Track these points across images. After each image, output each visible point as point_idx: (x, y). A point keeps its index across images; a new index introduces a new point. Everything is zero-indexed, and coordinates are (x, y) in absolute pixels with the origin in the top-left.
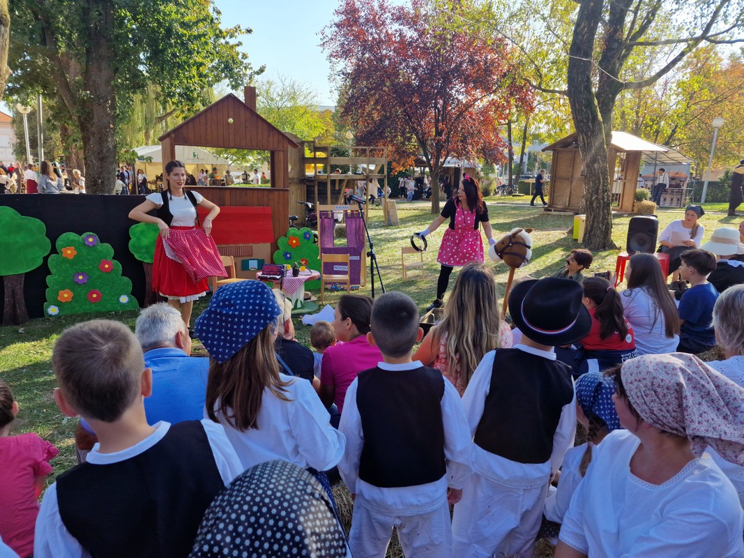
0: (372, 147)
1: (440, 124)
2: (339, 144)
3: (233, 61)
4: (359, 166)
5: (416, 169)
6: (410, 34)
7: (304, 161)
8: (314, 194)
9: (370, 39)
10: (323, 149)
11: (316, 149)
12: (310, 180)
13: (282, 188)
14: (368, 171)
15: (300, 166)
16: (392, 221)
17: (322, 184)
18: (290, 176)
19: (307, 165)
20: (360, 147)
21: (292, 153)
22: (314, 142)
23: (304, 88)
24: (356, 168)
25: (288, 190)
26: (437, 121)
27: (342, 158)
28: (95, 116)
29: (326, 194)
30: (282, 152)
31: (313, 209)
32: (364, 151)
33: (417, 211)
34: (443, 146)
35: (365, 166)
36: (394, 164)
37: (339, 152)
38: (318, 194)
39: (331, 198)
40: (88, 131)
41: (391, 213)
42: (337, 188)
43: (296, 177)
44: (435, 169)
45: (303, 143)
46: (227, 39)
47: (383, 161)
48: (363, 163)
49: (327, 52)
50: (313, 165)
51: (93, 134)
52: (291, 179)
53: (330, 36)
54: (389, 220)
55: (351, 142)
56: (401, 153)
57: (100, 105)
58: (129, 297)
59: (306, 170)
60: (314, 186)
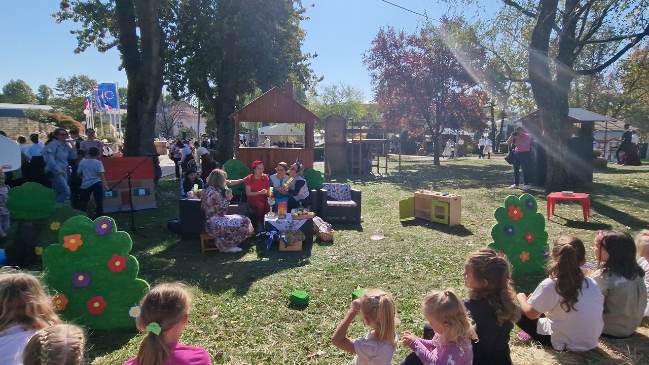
6: (418, 50)
12: (357, 143)
23: (356, 88)
44: (436, 135)
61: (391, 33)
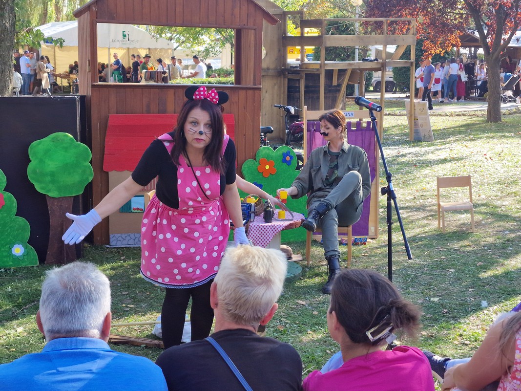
0: (391, 19)
2: (341, 14)
4: (370, 47)
5: (462, 51)
7: (285, 41)
8: (299, 92)
10: (315, 23)
11: (304, 23)
12: (293, 71)
13: (251, 86)
14: (384, 56)
15: (279, 51)
16: (422, 134)
17: (312, 77)
18: (264, 65)
19: (289, 48)
20: (373, 19)
21: (268, 30)
22: (301, 13)
24: (365, 51)
25: (259, 89)
27: (344, 36)
29: (318, 92)
30: (253, 31)
31: (297, 116)
32: (378, 26)
33: (463, 118)
34: (507, 15)
35: (380, 47)
36: (427, 43)
37: (340, 27)
38: (306, 92)
39: (326, 98)
41: (420, 122)
42: (335, 83)
43: (272, 66)
44: (495, 50)
45: (284, 15)
47: (410, 39)
48: (376, 43)
50: (299, 47)
52: (264, 70)
54: (417, 132)
55: (358, 10)
56: (440, 26)
58: (26, 248)
59: (289, 55)
60: (299, 80)
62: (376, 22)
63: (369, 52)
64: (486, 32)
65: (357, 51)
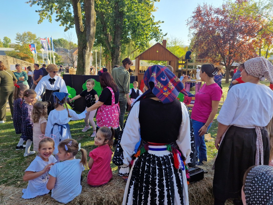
0: (204, 59)
1: (231, 50)
3: (157, 32)
6: (221, 17)
9: (205, 21)
11: (183, 60)
12: (180, 71)
15: (177, 66)
23: (179, 40)
26: (230, 49)
27: (192, 63)
28: (116, 52)
30: (173, 62)
40: (113, 56)
44: (228, 66)
45: (178, 58)
46: (156, 25)
48: (200, 65)
49: (189, 26)
50: (181, 66)
51: (115, 57)
53: (190, 21)
55: (194, 58)
56: (214, 61)
57: (117, 48)
59: (179, 67)
60: (181, 73)
61: (205, 7)
62: (199, 60)
63: (197, 67)
64: (226, 62)
65: (194, 67)
